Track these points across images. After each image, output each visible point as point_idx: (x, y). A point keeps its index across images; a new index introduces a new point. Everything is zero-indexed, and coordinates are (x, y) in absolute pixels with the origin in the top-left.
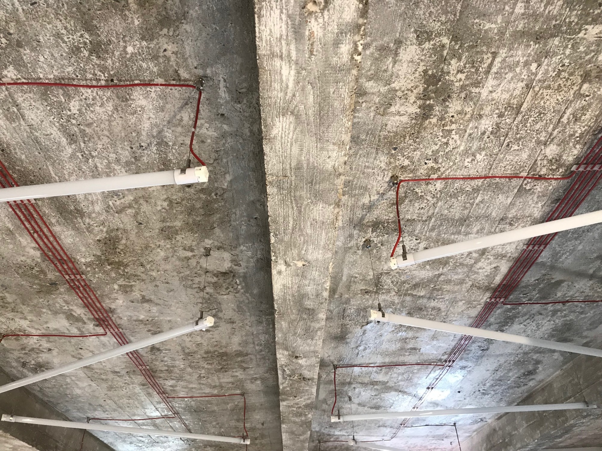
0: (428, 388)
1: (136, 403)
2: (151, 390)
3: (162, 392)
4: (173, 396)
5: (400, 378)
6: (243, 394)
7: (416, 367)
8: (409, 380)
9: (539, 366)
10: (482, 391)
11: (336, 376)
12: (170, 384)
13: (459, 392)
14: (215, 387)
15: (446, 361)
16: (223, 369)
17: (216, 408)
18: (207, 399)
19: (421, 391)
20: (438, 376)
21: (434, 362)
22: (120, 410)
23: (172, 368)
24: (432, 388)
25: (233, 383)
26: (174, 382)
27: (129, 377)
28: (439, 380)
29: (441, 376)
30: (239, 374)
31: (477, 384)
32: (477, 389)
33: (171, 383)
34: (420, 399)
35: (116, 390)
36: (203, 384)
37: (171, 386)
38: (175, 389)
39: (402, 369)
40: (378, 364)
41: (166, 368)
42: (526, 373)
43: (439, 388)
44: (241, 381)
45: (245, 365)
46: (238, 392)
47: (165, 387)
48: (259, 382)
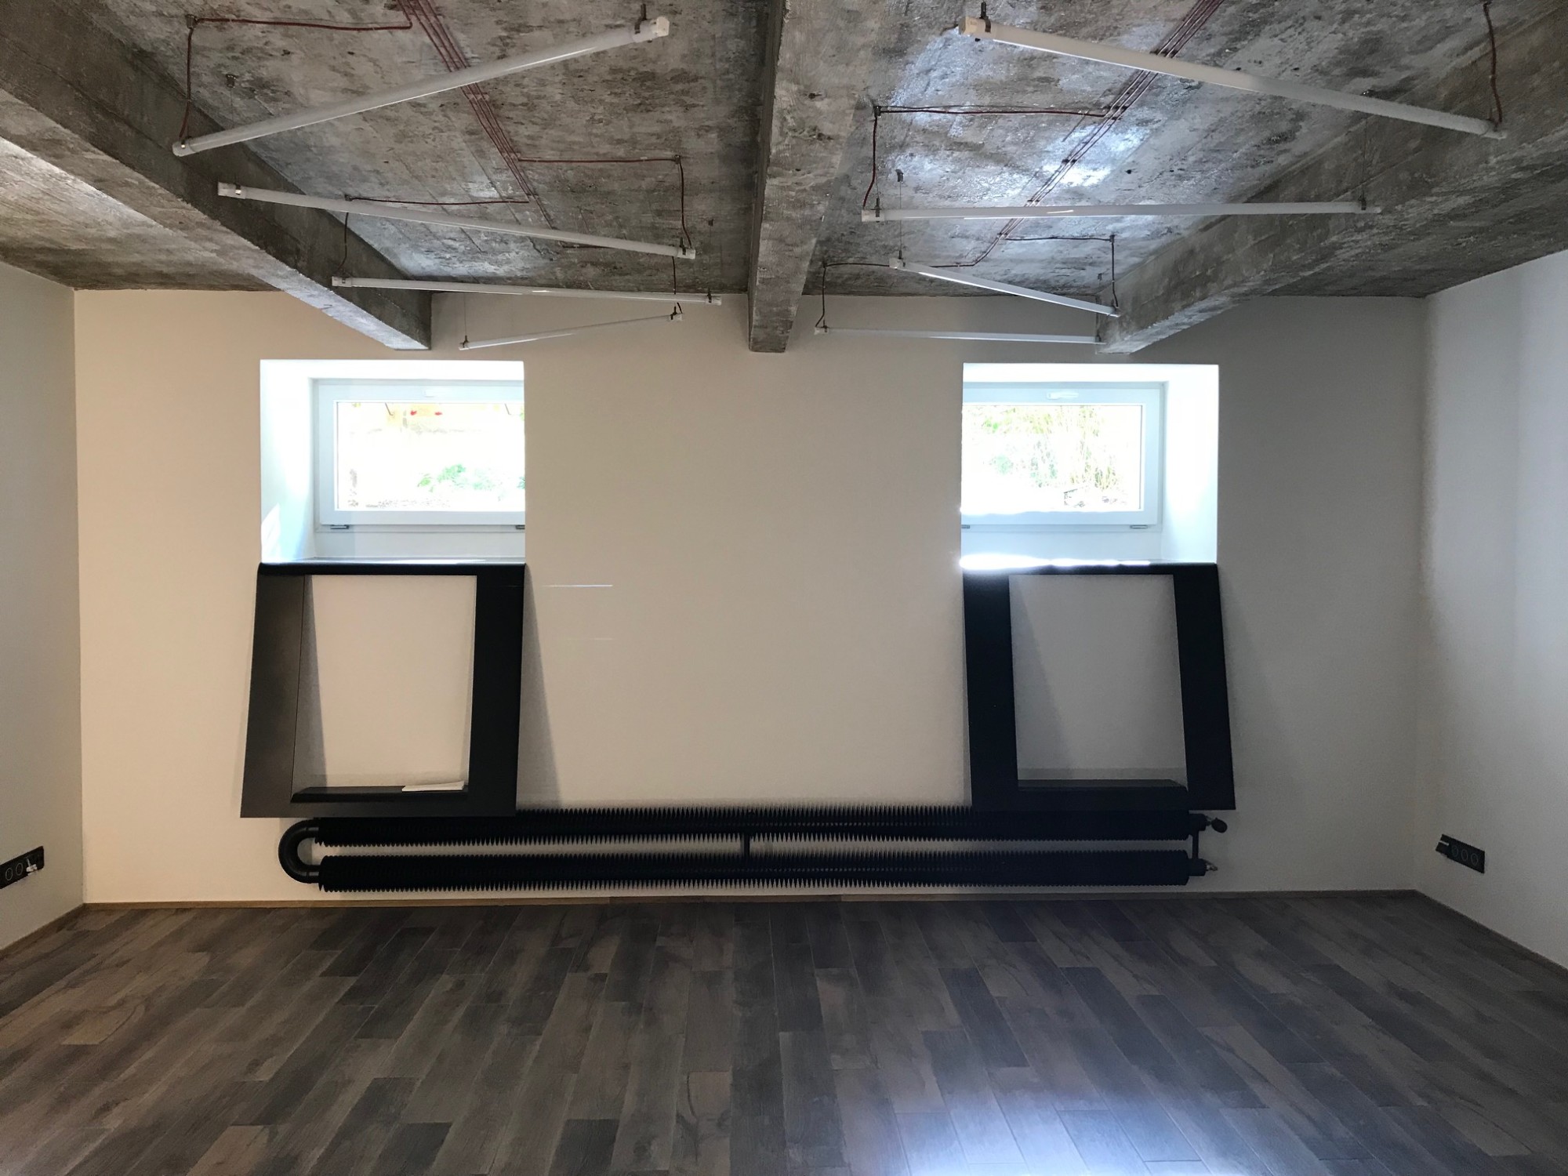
0: (1066, 161)
1: (451, 169)
2: (485, 145)
3: (508, 148)
4: (532, 156)
5: (1008, 139)
6: (677, 160)
7: (1046, 117)
8: (1028, 143)
9: (1301, 124)
10: (1176, 172)
11: (878, 129)
12: (527, 134)
13: (1129, 172)
14: (619, 142)
15: (1108, 108)
16: (644, 107)
17: (616, 186)
18: (600, 165)
19: (1050, 168)
20: (1088, 138)
21: (1084, 108)
22: (417, 182)
23: (535, 101)
24: (1074, 161)
25: (659, 137)
26: (537, 128)
27: (445, 116)
28: (1089, 145)
29: (1096, 138)
30: (675, 117)
31: (1169, 157)
32: (1168, 168)
33: (532, 130)
34: (1048, 182)
35: (412, 142)
36: (596, 136)
37: (529, 137)
38: (537, 143)
39: (1016, 120)
40: (966, 108)
41: (525, 100)
42: (1275, 138)
43: (1089, 162)
44: (676, 131)
45: (688, 100)
46: (669, 154)
47: (515, 139)
48: (713, 135)
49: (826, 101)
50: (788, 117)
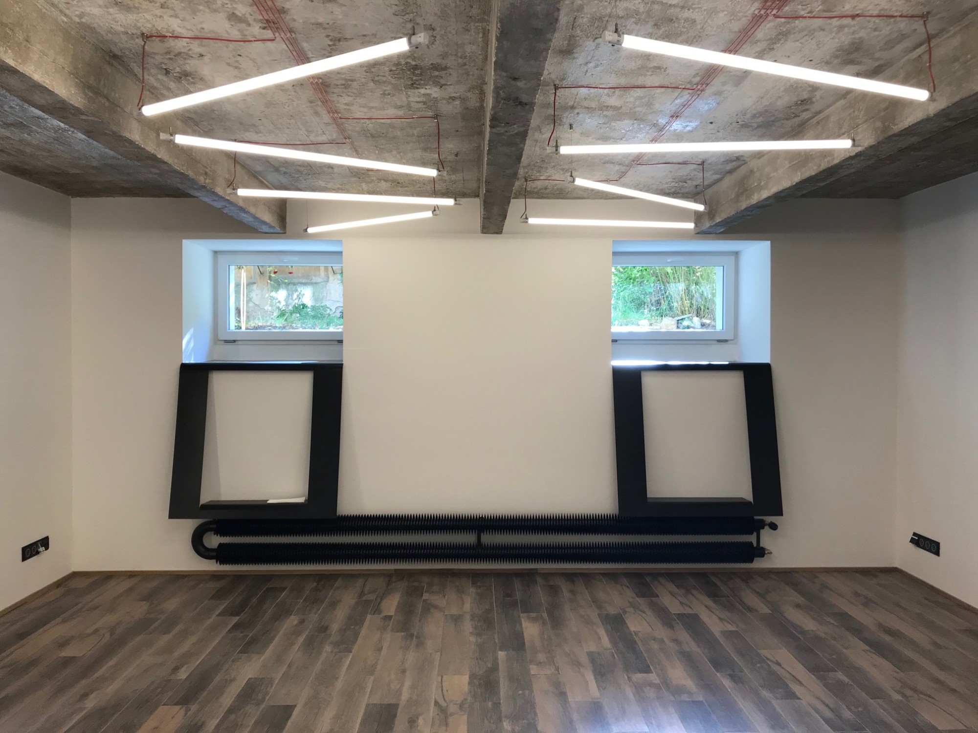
0: (672, 116)
1: (299, 124)
2: (319, 109)
3: (333, 111)
4: (347, 116)
5: (637, 103)
6: (436, 116)
7: (659, 90)
8: (649, 105)
9: (816, 93)
10: (740, 123)
11: (557, 97)
12: (345, 102)
13: (711, 123)
14: (401, 107)
15: (697, 84)
16: (413, 85)
17: (399, 133)
18: (388, 121)
19: (662, 121)
20: (686, 103)
21: (682, 85)
22: (278, 132)
23: (349, 83)
24: (677, 116)
25: (425, 103)
26: (351, 98)
27: (295, 92)
28: (686, 106)
29: (690, 102)
30: (434, 92)
31: (736, 114)
32: (735, 120)
33: (346, 99)
34: (661, 130)
35: (275, 107)
36: (387, 103)
37: (346, 104)
38: (351, 108)
39: (639, 92)
40: (610, 85)
41: (343, 82)
42: (799, 102)
43: (687, 117)
44: (436, 100)
45: (442, 81)
46: (430, 114)
47: (338, 105)
48: (457, 102)
49: (524, 82)
50: (501, 92)
